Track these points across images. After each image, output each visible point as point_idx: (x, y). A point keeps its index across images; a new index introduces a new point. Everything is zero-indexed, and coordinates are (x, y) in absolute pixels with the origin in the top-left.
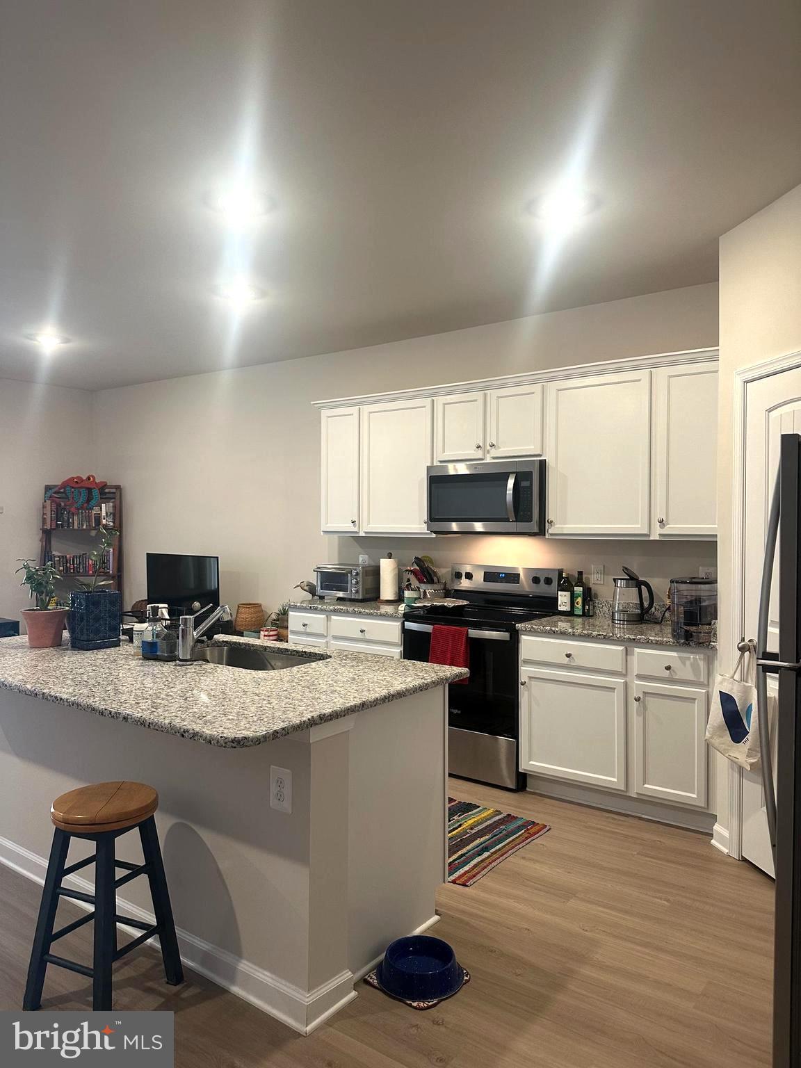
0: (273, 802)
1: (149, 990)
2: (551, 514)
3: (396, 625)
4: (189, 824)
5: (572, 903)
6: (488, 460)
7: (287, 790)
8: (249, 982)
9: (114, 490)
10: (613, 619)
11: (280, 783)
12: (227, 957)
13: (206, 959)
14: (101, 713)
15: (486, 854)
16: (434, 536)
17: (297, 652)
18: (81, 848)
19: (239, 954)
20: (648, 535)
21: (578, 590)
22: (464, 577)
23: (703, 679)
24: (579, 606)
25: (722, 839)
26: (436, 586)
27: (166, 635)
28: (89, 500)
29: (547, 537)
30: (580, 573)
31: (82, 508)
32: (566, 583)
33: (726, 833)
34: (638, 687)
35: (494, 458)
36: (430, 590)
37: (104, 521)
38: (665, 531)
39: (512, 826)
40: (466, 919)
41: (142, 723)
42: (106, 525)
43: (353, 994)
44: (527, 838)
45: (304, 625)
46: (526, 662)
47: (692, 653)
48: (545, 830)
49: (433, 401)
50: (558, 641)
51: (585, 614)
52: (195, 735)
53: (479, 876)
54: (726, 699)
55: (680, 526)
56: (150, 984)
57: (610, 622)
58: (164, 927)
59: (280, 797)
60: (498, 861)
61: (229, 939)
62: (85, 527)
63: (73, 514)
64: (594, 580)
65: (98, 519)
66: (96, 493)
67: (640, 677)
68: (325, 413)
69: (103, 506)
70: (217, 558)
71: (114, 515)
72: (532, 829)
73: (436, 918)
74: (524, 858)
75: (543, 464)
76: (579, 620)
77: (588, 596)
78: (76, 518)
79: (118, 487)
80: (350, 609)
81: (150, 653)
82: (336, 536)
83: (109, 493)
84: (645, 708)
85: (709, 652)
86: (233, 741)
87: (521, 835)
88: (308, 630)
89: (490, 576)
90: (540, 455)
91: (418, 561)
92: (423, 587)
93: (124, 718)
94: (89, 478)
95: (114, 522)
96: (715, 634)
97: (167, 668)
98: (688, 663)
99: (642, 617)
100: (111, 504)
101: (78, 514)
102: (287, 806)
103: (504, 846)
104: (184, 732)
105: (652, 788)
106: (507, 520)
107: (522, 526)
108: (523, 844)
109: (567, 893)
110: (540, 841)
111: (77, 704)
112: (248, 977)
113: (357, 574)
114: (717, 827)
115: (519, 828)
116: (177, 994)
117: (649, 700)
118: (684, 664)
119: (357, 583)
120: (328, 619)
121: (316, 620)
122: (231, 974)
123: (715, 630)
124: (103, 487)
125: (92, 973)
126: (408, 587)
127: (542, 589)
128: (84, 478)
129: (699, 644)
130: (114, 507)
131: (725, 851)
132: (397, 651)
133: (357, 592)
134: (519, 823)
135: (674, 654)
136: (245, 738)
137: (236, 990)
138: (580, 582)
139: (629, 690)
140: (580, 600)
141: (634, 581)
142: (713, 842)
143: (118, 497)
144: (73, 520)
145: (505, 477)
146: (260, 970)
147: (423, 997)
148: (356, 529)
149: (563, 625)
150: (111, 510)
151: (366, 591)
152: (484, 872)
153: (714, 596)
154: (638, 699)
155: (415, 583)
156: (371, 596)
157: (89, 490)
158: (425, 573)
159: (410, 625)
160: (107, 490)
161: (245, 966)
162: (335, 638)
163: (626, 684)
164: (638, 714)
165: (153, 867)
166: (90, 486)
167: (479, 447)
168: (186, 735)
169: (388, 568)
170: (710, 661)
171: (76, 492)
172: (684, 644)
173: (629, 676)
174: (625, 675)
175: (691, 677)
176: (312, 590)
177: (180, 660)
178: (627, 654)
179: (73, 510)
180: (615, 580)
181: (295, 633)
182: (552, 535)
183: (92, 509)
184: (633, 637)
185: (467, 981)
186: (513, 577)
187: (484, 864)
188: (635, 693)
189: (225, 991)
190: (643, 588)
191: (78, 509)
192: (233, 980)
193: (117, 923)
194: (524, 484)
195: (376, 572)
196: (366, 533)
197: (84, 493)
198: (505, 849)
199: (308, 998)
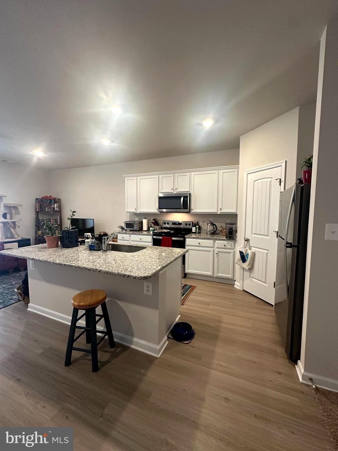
0: (145, 292)
1: (106, 351)
2: (192, 207)
3: (151, 237)
4: (114, 300)
5: (211, 306)
6: (175, 193)
7: (150, 289)
8: (137, 344)
9: (58, 200)
10: (207, 234)
11: (148, 287)
12: (129, 337)
13: (121, 338)
14: (90, 270)
15: (184, 296)
16: (159, 213)
17: (135, 246)
18: (81, 312)
19: (133, 335)
20: (217, 213)
21: (197, 226)
22: (166, 224)
23: (233, 248)
24: (198, 231)
25: (238, 286)
26: (159, 226)
27: (97, 243)
28: (50, 203)
29: (191, 213)
30: (198, 222)
31: (48, 205)
32: (194, 225)
33: (239, 284)
34: (216, 250)
35: (176, 192)
36: (157, 227)
37: (56, 209)
38: (221, 212)
39: (187, 287)
40: (187, 314)
41: (107, 273)
42: (56, 210)
43: (167, 342)
44: (192, 290)
45: (123, 238)
46: (187, 245)
47: (230, 241)
48: (195, 287)
49: (159, 176)
50: (196, 240)
51: (199, 233)
52: (129, 276)
53: (185, 302)
54: (241, 253)
55: (225, 210)
56: (105, 349)
57: (206, 234)
58: (109, 331)
59: (148, 291)
60: (188, 297)
61: (130, 332)
62: (50, 211)
63: (46, 207)
64: (200, 224)
65: (54, 208)
66: (53, 201)
67: (217, 248)
68: (126, 179)
69: (55, 204)
70: (93, 219)
71: (59, 207)
72: (192, 288)
73: (180, 315)
74: (194, 295)
75: (190, 194)
76: (197, 234)
77: (200, 228)
78: (46, 208)
79: (59, 199)
80: (137, 233)
81: (92, 248)
82: (128, 213)
83: (57, 201)
84: (218, 256)
85: (234, 241)
86: (144, 277)
87: (190, 289)
88: (124, 239)
89: (174, 223)
90: (189, 192)
91: (154, 220)
92: (155, 227)
93: (99, 271)
94: (50, 196)
95: (59, 209)
96: (236, 237)
97: (100, 253)
98: (229, 244)
99: (214, 233)
100: (58, 204)
101: (47, 207)
102: (150, 293)
103: (188, 293)
104: (124, 275)
105: (220, 275)
106: (181, 209)
107: (185, 210)
108: (192, 292)
109: (208, 304)
110: (195, 290)
111: (79, 267)
112: (137, 342)
113: (137, 223)
114: (236, 283)
115: (189, 288)
116: (115, 351)
117: (220, 254)
118: (228, 244)
119: (137, 226)
120: (130, 236)
121: (126, 236)
122: (131, 342)
123: (236, 236)
124: (55, 199)
125: (91, 351)
126: (151, 227)
127: (188, 227)
128: (49, 196)
129: (233, 239)
130: (59, 205)
131: (239, 288)
132: (151, 244)
133: (137, 228)
134: (189, 286)
135: (226, 242)
136: (147, 276)
137: (133, 347)
138: (198, 224)
139: (214, 252)
140: (198, 229)
141: (212, 224)
142: (235, 286)
143: (60, 202)
144: (46, 209)
145: (180, 197)
146: (140, 340)
147: (187, 340)
148: (136, 211)
149: (194, 236)
150: (58, 206)
151: (139, 228)
152: (186, 301)
153: (236, 227)
154: (217, 253)
155: (153, 225)
156: (141, 229)
157: (51, 200)
158: (156, 223)
159: (154, 237)
160: (56, 200)
161: (135, 340)
162: (132, 241)
163: (214, 250)
164: (217, 257)
165: (105, 315)
166: (51, 199)
167: (172, 189)
168: (125, 276)
169: (145, 222)
170: (235, 243)
171: (46, 200)
172: (229, 239)
173: (214, 248)
174: (213, 248)
175: (230, 247)
176: (122, 228)
177: (103, 250)
178: (214, 242)
179: (46, 206)
180: (208, 224)
181: (119, 240)
182: (192, 212)
183: (51, 205)
184: (216, 238)
185: (195, 333)
186: (180, 224)
187: (185, 298)
188: (216, 252)
189: (129, 348)
190: (214, 225)
191: (47, 205)
192: (132, 344)
193: (97, 333)
194: (186, 199)
195: (141, 223)
196: (139, 212)
197: (49, 201)
198: (189, 293)
199: (158, 347)
